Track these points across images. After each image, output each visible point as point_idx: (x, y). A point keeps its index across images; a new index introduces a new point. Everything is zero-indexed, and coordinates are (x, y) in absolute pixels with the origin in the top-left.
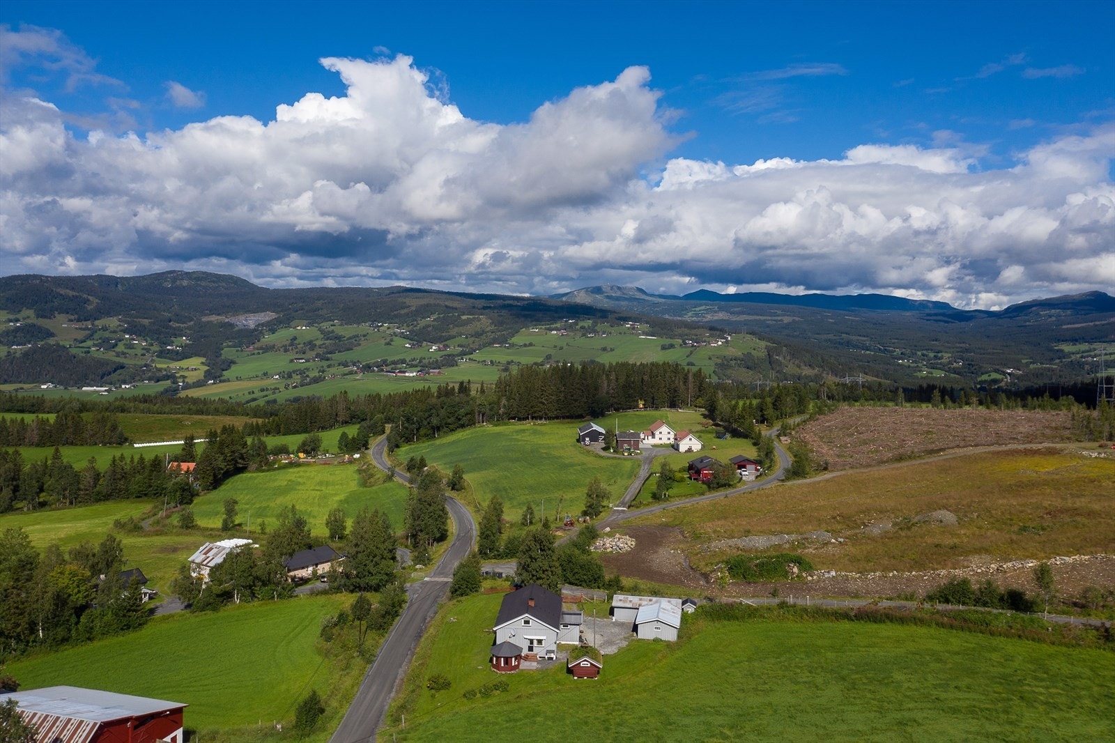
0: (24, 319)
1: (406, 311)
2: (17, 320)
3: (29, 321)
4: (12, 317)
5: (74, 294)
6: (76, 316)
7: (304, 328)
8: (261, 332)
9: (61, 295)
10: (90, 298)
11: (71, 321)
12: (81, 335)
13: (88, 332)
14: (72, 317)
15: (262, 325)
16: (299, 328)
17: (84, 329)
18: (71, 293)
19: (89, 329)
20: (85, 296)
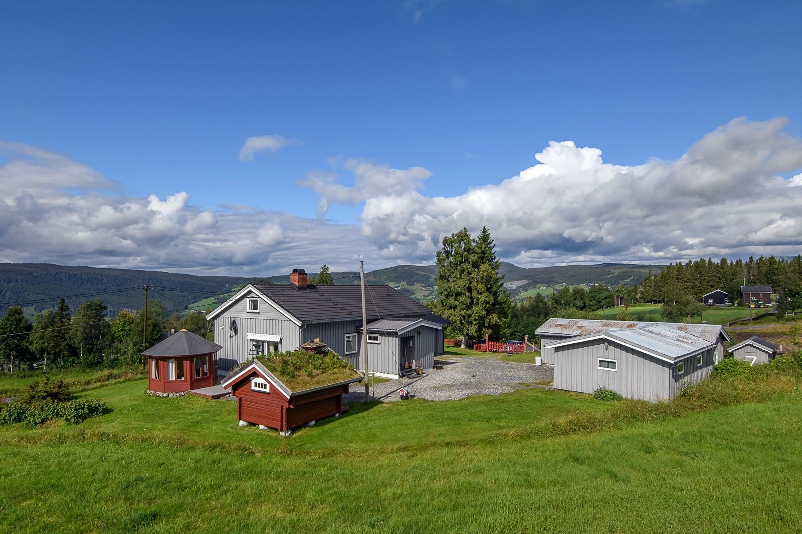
0: (402, 286)
1: (610, 276)
2: (399, 287)
3: (403, 287)
4: (396, 285)
5: (424, 273)
6: (425, 284)
7: (544, 288)
8: (519, 291)
9: (418, 274)
10: (432, 275)
11: (422, 286)
12: (427, 293)
13: (429, 292)
14: (423, 285)
15: (520, 287)
16: (541, 288)
17: (428, 291)
18: (423, 273)
19: (431, 290)
20: (429, 274)
